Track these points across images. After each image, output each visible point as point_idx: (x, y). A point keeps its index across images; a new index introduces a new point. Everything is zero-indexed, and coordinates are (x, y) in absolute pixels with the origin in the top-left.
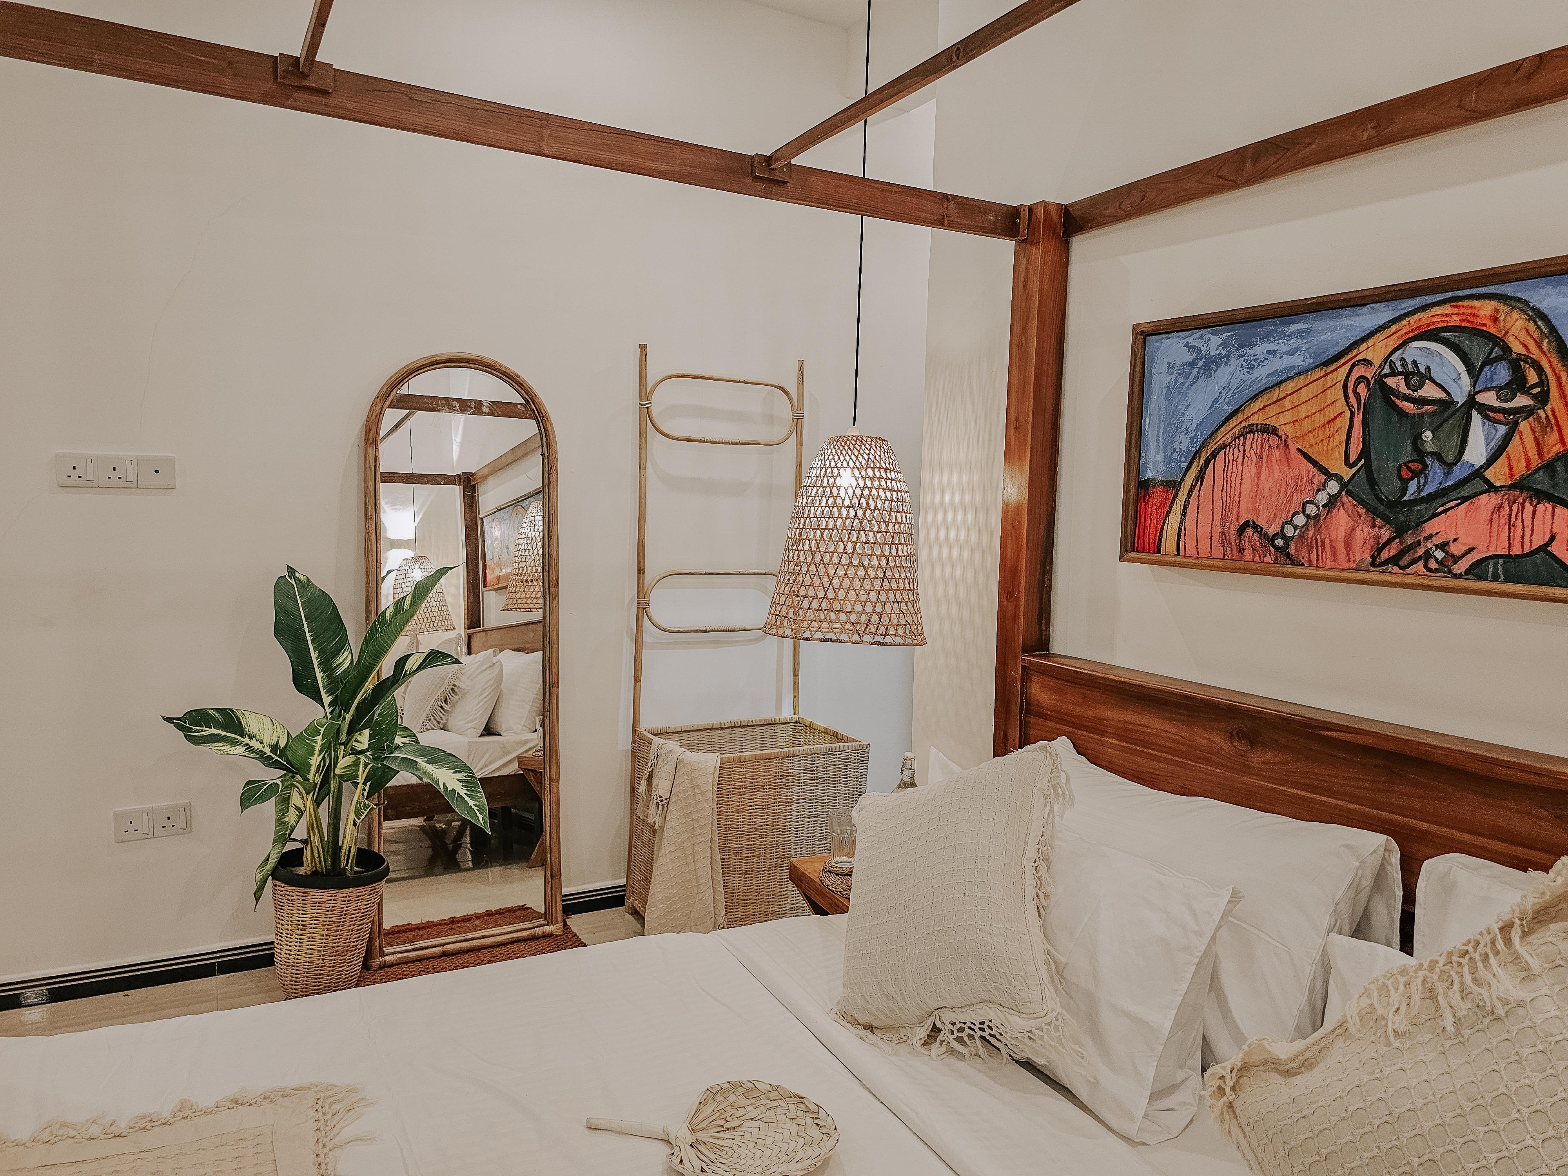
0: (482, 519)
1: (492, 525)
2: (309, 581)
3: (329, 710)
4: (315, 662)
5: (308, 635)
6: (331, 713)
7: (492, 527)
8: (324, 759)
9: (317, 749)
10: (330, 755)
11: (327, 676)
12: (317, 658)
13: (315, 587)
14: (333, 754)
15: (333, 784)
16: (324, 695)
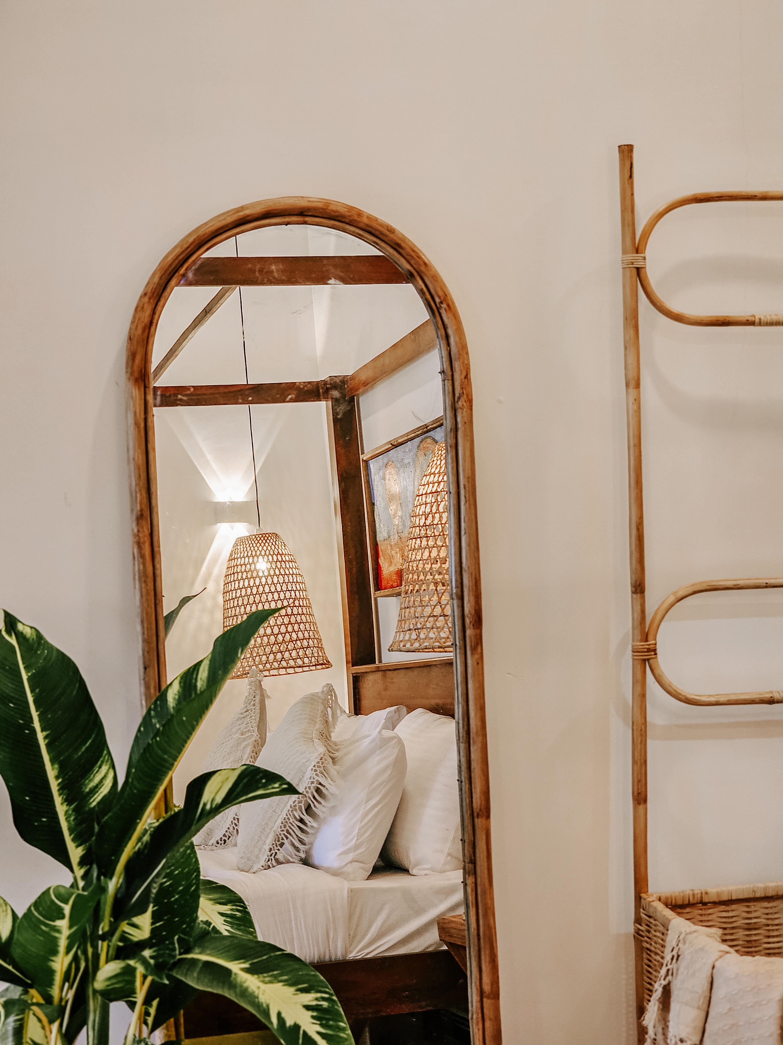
0: (366, 462)
1: (384, 475)
2: (39, 636)
3: (80, 872)
4: (54, 785)
5: (41, 736)
6: (84, 877)
7: (384, 479)
8: (76, 959)
9: (63, 943)
10: (85, 952)
11: (74, 810)
12: (57, 778)
13: (51, 648)
14: (90, 950)
15: (93, 1005)
16: (70, 845)
